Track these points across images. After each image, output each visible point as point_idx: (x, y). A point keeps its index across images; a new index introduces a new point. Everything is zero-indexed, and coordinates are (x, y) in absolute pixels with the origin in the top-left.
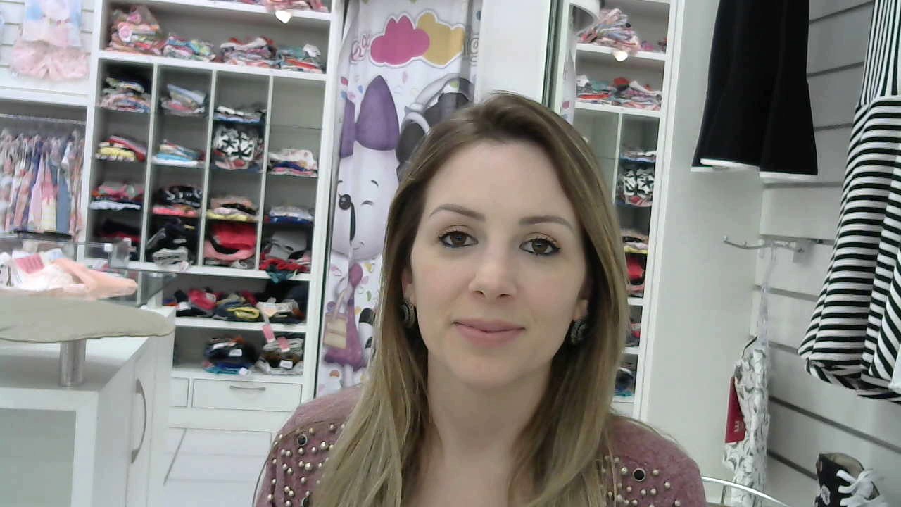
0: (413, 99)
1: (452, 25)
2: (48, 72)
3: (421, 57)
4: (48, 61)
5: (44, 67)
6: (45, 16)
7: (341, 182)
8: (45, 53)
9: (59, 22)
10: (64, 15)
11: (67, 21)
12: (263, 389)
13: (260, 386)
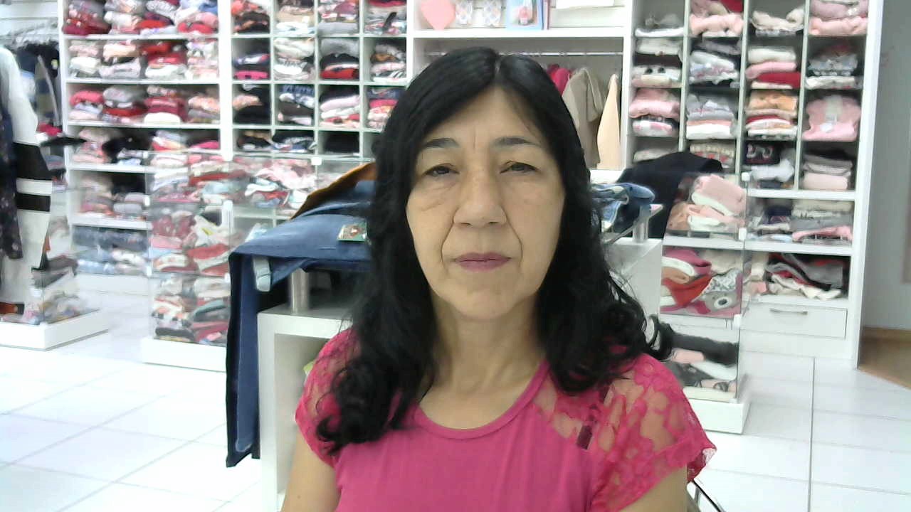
12: (805, 313)
13: (804, 310)
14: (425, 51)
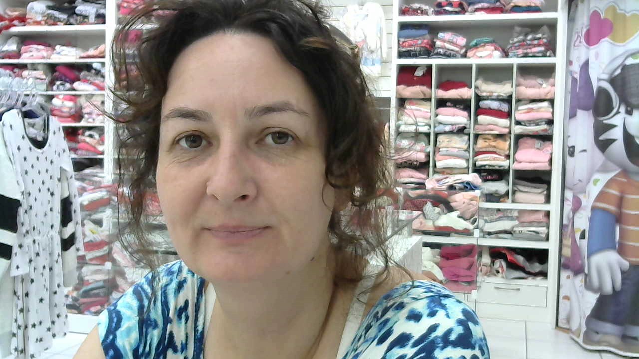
0: (601, 72)
1: (628, 13)
3: (606, 39)
7: (569, 136)
12: (519, 289)
13: (517, 287)
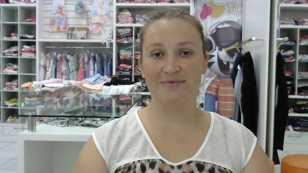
1: (220, 4)
2: (100, 32)
3: (209, 16)
4: (100, 28)
5: (99, 31)
6: (98, 14)
8: (99, 26)
9: (102, 16)
10: (104, 13)
11: (105, 15)
14: (43, 46)
